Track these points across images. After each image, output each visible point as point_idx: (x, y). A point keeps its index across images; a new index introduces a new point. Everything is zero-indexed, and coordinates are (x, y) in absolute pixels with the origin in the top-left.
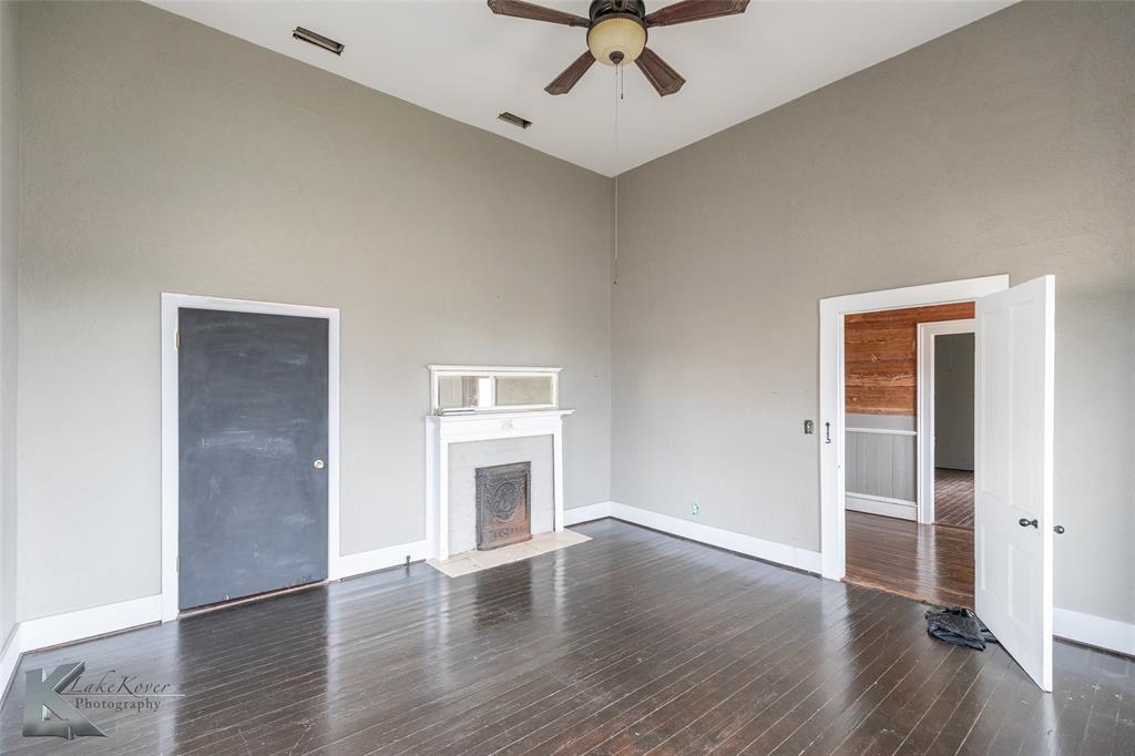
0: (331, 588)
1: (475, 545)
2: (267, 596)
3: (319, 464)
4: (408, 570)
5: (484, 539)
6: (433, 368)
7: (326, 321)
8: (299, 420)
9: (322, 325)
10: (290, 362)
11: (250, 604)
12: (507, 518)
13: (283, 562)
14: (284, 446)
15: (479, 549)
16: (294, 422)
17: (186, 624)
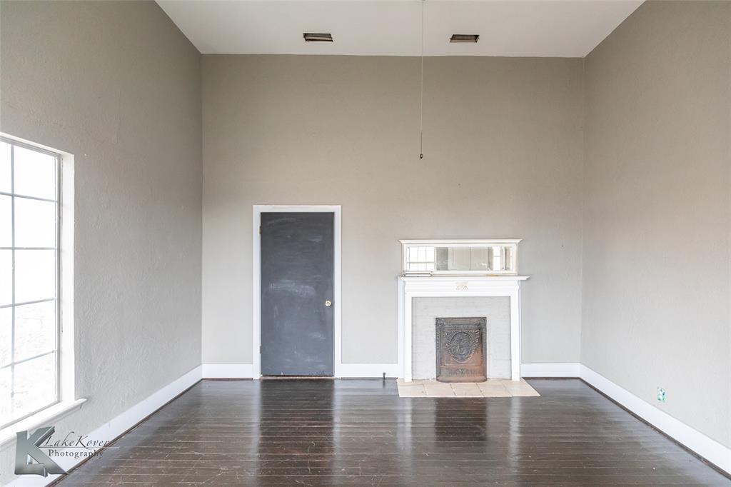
0: (336, 382)
1: (434, 376)
2: (292, 378)
3: (328, 304)
4: (384, 382)
5: (442, 373)
6: (402, 242)
7: (333, 214)
8: (318, 276)
9: (330, 217)
10: (314, 240)
11: (292, 380)
12: (463, 359)
13: (309, 360)
14: (309, 290)
15: (437, 380)
16: (315, 276)
17: (265, 383)
